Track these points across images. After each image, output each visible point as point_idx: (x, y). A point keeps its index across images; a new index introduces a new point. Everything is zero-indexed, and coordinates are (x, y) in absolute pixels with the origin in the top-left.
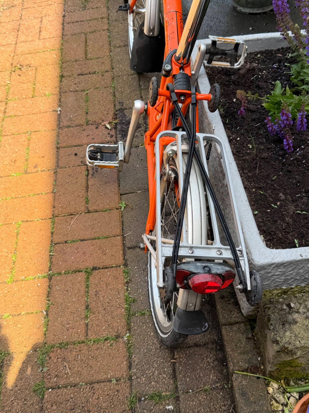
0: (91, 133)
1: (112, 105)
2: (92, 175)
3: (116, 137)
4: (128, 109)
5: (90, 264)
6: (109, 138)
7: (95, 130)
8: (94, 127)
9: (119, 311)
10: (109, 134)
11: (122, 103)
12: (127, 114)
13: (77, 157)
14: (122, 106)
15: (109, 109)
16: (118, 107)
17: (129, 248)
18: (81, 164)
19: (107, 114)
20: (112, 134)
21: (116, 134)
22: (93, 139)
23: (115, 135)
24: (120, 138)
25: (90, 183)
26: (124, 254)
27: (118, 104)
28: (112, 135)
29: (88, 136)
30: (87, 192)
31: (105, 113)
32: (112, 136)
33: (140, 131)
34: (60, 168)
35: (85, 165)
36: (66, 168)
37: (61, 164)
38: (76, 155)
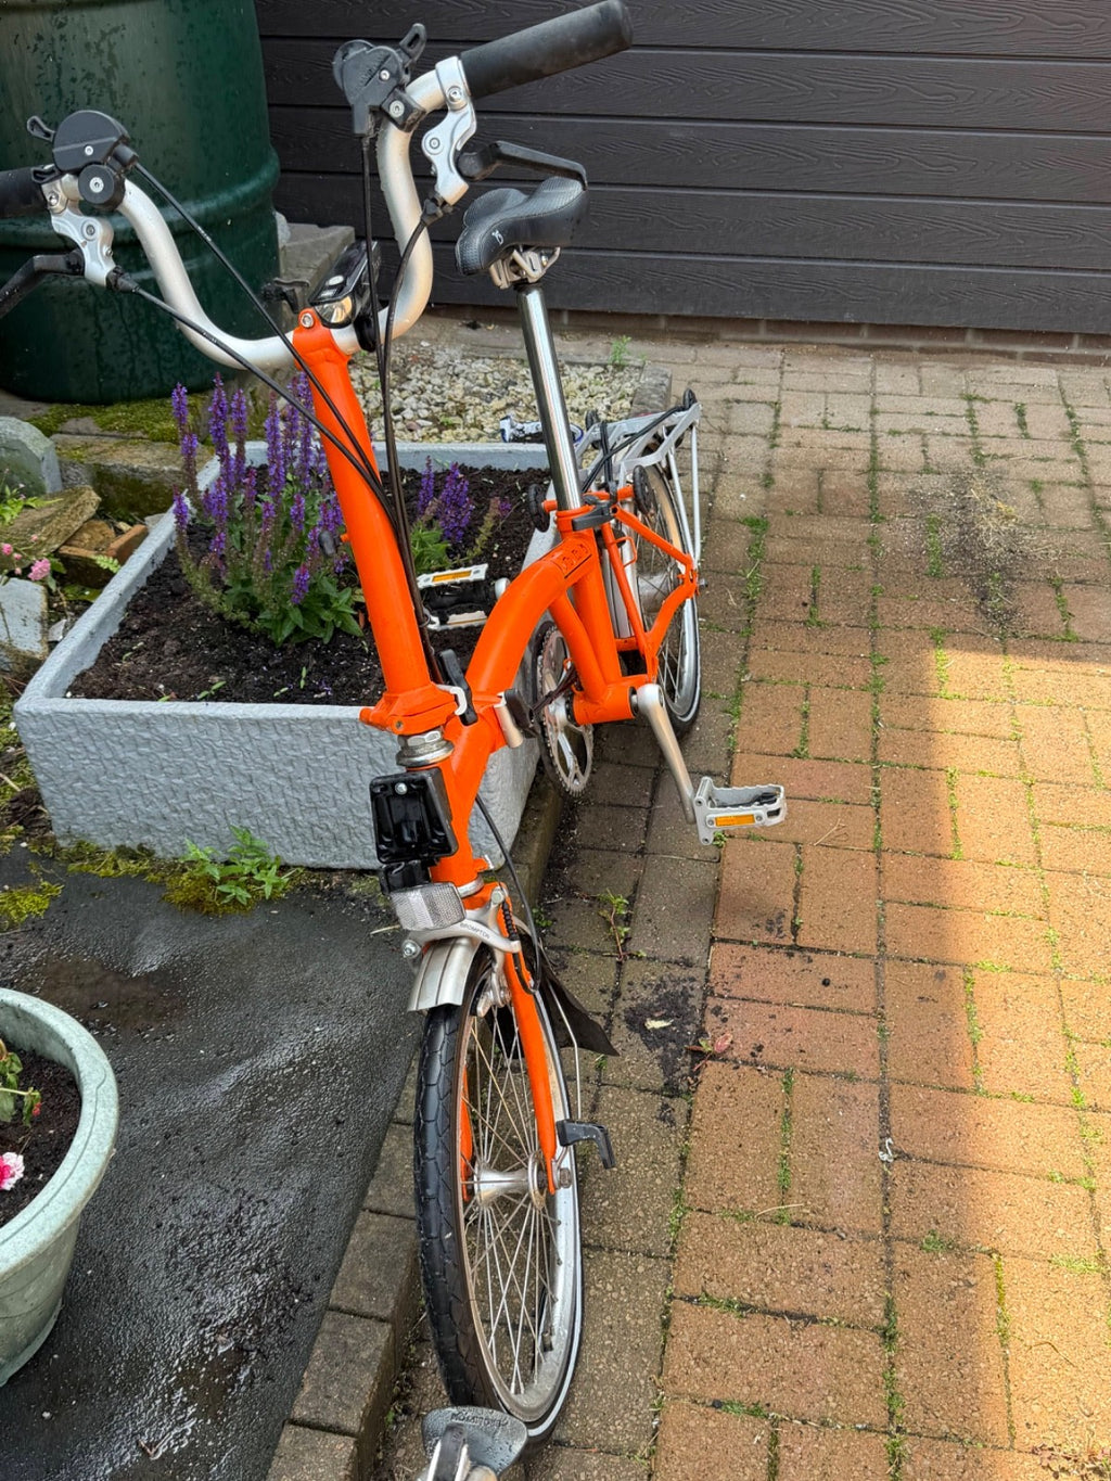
0: (780, 1038)
1: (700, 1120)
2: (782, 916)
3: (704, 1008)
4: (647, 1090)
5: (799, 763)
6: (726, 1005)
7: (765, 1041)
8: (767, 1055)
9: (752, 703)
10: (725, 1020)
11: (663, 1119)
12: (657, 1067)
13: (823, 977)
14: (665, 1107)
15: (713, 1107)
16: (679, 1105)
17: (719, 775)
18: (812, 955)
19: (719, 1088)
20: (716, 1019)
21: (703, 1010)
22: (773, 1017)
23: (707, 1012)
24: (693, 993)
25: (789, 898)
27: (678, 1119)
28: (717, 1014)
29: (790, 1030)
30: (797, 884)
31: (727, 1095)
32: (717, 1011)
33: (633, 999)
34: (869, 956)
35: (801, 949)
36: (853, 954)
37: (868, 965)
38: (826, 983)
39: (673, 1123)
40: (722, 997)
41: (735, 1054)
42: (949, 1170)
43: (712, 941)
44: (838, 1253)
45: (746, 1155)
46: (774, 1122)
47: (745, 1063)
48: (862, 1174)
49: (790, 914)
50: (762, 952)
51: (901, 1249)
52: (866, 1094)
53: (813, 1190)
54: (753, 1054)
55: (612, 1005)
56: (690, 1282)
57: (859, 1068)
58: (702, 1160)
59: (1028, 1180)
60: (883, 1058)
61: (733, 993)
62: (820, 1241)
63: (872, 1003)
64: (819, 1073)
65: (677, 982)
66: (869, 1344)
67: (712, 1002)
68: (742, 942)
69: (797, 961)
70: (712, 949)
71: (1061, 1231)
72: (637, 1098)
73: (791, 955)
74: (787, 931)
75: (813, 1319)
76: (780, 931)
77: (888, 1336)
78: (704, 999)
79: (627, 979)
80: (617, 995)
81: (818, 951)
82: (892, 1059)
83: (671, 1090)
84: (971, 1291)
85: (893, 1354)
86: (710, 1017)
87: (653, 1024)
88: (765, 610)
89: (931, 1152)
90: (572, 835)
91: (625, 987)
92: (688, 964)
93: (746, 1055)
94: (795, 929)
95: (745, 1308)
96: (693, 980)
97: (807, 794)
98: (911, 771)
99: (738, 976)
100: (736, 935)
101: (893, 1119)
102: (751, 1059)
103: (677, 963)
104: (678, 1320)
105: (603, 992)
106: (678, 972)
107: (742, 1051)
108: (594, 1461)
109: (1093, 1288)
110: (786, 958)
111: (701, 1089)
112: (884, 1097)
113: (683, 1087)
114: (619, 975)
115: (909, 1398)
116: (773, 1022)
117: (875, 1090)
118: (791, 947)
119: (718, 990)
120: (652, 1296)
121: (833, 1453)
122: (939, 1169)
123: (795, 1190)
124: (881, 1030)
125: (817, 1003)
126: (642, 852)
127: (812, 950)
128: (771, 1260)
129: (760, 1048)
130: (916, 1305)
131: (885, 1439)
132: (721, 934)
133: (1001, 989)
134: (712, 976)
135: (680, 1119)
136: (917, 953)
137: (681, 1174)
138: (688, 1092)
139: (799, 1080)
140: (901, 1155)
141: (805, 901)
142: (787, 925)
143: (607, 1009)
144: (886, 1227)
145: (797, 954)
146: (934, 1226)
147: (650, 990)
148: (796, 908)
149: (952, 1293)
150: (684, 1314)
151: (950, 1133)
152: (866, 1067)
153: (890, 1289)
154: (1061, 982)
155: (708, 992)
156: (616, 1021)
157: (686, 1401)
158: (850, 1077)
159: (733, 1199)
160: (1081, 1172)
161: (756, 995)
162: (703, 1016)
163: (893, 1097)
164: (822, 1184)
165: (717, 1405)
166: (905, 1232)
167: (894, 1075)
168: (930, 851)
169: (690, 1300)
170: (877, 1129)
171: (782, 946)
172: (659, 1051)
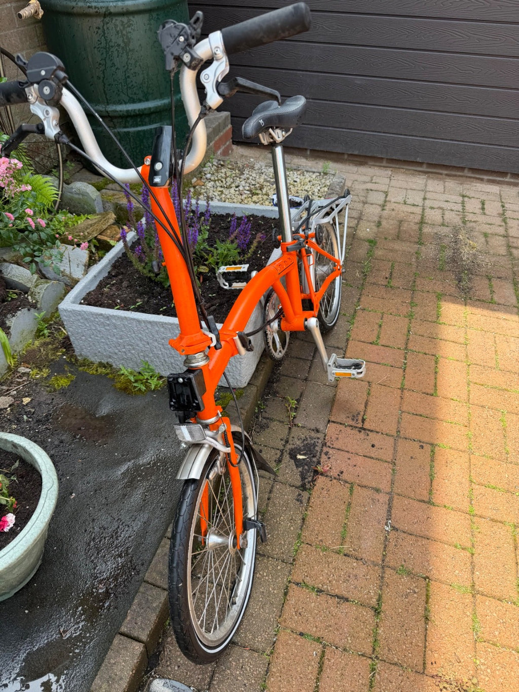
0: (351, 469)
1: (313, 503)
2: (359, 414)
3: (322, 451)
4: (293, 486)
5: (374, 347)
6: (331, 451)
7: (344, 470)
8: (345, 476)
9: (359, 319)
10: (329, 458)
11: (298, 500)
12: (298, 476)
13: (372, 443)
14: (300, 495)
15: (319, 498)
16: (305, 494)
17: (342, 349)
18: (369, 433)
19: (323, 489)
20: (325, 457)
21: (321, 453)
22: (349, 459)
23: (323, 454)
24: (318, 444)
25: (363, 406)
26: (346, 347)
28: (326, 455)
29: (355, 466)
30: (367, 400)
31: (326, 492)
32: (326, 453)
33: (293, 444)
34: (392, 436)
35: (364, 429)
36: (386, 434)
37: (392, 440)
38: (373, 446)
39: (301, 502)
40: (329, 447)
41: (331, 474)
42: (413, 537)
43: (329, 421)
44: (362, 570)
45: (329, 521)
46: (343, 507)
47: (335, 478)
48: (376, 535)
49: (362, 413)
50: (349, 429)
51: (389, 572)
52: (383, 498)
53: (355, 540)
54: (339, 475)
55: (284, 446)
56: (298, 577)
57: (381, 487)
58: (311, 521)
59: (446, 546)
60: (393, 483)
61: (334, 446)
62: (355, 564)
63: (391, 457)
64: (365, 487)
65: (311, 438)
66: (368, 614)
67: (325, 449)
68: (341, 424)
69: (362, 435)
70: (328, 425)
71: (457, 572)
72: (289, 489)
73: (360, 432)
74: (360, 421)
75: (347, 600)
76: (357, 420)
77: (377, 612)
78: (322, 447)
79: (292, 435)
80: (287, 442)
81: (372, 431)
82: (396, 484)
83: (303, 487)
84: (415, 595)
85: (378, 620)
86: (323, 456)
87: (300, 457)
88: (371, 279)
89: (406, 528)
90: (279, 369)
91: (291, 439)
92: (318, 431)
93: (336, 475)
94: (363, 420)
95: (320, 591)
96: (318, 438)
97: (376, 361)
98: (421, 355)
99: (337, 439)
100: (339, 420)
101: (393, 511)
102: (338, 477)
103: (313, 430)
104: (291, 593)
105: (282, 440)
106: (313, 434)
107: (334, 473)
108: (247, 654)
109: (468, 600)
110: (358, 433)
111: (315, 488)
112: (391, 501)
113: (308, 486)
114: (289, 433)
115: (382, 642)
116: (349, 461)
117: (387, 497)
118: (361, 428)
119: (328, 444)
120: (282, 581)
121: (347, 664)
122: (410, 537)
123: (348, 539)
124: (393, 470)
125: (368, 455)
126: (306, 380)
127: (369, 430)
128: (333, 570)
129: (342, 473)
130: (391, 599)
131: (370, 661)
132: (333, 419)
133: (446, 456)
134: (327, 437)
135: (305, 501)
136: (413, 436)
137: (302, 526)
138: (310, 489)
139: (356, 489)
140: (394, 529)
141: (369, 408)
142: (360, 418)
143: (282, 448)
144: (383, 561)
145: (363, 431)
146: (403, 563)
147: (300, 441)
148: (365, 411)
149: (407, 595)
150: (294, 591)
151: (416, 520)
152: (385, 486)
153: (381, 589)
154: (471, 456)
155: (324, 444)
156: (285, 453)
157: (289, 631)
158: (377, 490)
159: (321, 541)
160: (469, 545)
161: (344, 448)
162: (321, 455)
163: (394, 501)
164: (359, 538)
165: (301, 634)
166: (391, 564)
167: (396, 491)
168: (424, 391)
169: (297, 584)
170: (385, 515)
171: (357, 427)
172: (300, 469)
